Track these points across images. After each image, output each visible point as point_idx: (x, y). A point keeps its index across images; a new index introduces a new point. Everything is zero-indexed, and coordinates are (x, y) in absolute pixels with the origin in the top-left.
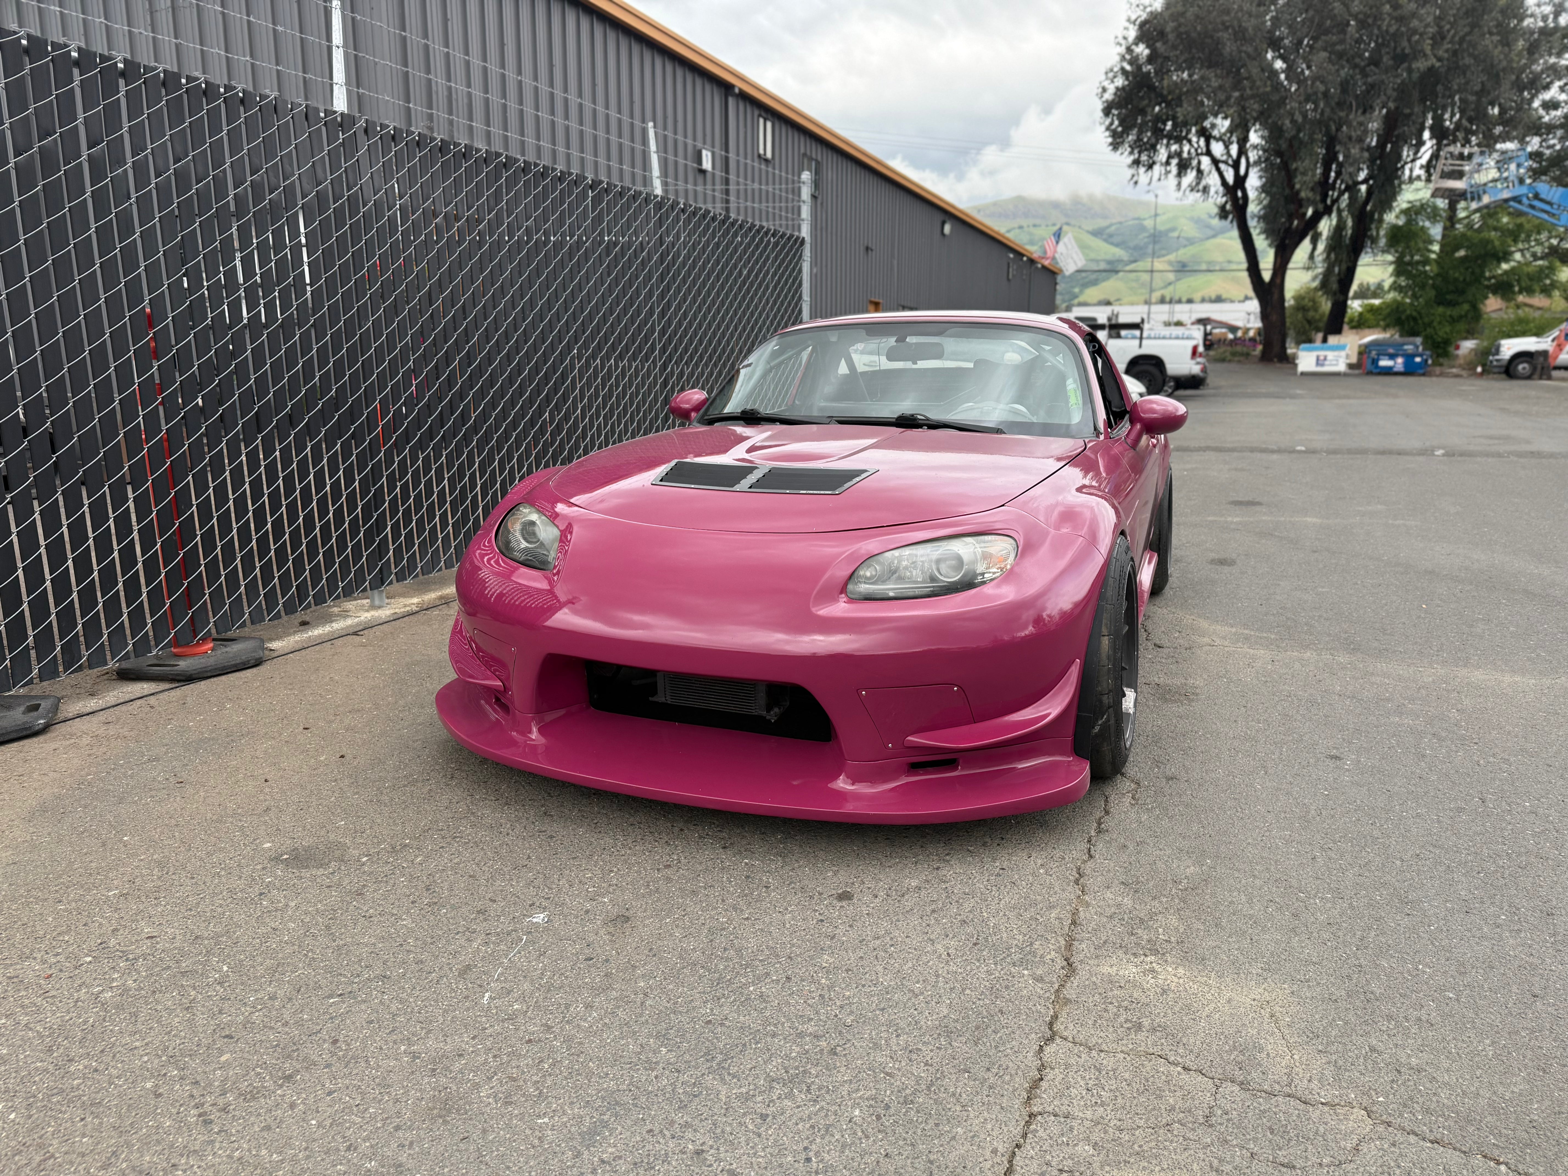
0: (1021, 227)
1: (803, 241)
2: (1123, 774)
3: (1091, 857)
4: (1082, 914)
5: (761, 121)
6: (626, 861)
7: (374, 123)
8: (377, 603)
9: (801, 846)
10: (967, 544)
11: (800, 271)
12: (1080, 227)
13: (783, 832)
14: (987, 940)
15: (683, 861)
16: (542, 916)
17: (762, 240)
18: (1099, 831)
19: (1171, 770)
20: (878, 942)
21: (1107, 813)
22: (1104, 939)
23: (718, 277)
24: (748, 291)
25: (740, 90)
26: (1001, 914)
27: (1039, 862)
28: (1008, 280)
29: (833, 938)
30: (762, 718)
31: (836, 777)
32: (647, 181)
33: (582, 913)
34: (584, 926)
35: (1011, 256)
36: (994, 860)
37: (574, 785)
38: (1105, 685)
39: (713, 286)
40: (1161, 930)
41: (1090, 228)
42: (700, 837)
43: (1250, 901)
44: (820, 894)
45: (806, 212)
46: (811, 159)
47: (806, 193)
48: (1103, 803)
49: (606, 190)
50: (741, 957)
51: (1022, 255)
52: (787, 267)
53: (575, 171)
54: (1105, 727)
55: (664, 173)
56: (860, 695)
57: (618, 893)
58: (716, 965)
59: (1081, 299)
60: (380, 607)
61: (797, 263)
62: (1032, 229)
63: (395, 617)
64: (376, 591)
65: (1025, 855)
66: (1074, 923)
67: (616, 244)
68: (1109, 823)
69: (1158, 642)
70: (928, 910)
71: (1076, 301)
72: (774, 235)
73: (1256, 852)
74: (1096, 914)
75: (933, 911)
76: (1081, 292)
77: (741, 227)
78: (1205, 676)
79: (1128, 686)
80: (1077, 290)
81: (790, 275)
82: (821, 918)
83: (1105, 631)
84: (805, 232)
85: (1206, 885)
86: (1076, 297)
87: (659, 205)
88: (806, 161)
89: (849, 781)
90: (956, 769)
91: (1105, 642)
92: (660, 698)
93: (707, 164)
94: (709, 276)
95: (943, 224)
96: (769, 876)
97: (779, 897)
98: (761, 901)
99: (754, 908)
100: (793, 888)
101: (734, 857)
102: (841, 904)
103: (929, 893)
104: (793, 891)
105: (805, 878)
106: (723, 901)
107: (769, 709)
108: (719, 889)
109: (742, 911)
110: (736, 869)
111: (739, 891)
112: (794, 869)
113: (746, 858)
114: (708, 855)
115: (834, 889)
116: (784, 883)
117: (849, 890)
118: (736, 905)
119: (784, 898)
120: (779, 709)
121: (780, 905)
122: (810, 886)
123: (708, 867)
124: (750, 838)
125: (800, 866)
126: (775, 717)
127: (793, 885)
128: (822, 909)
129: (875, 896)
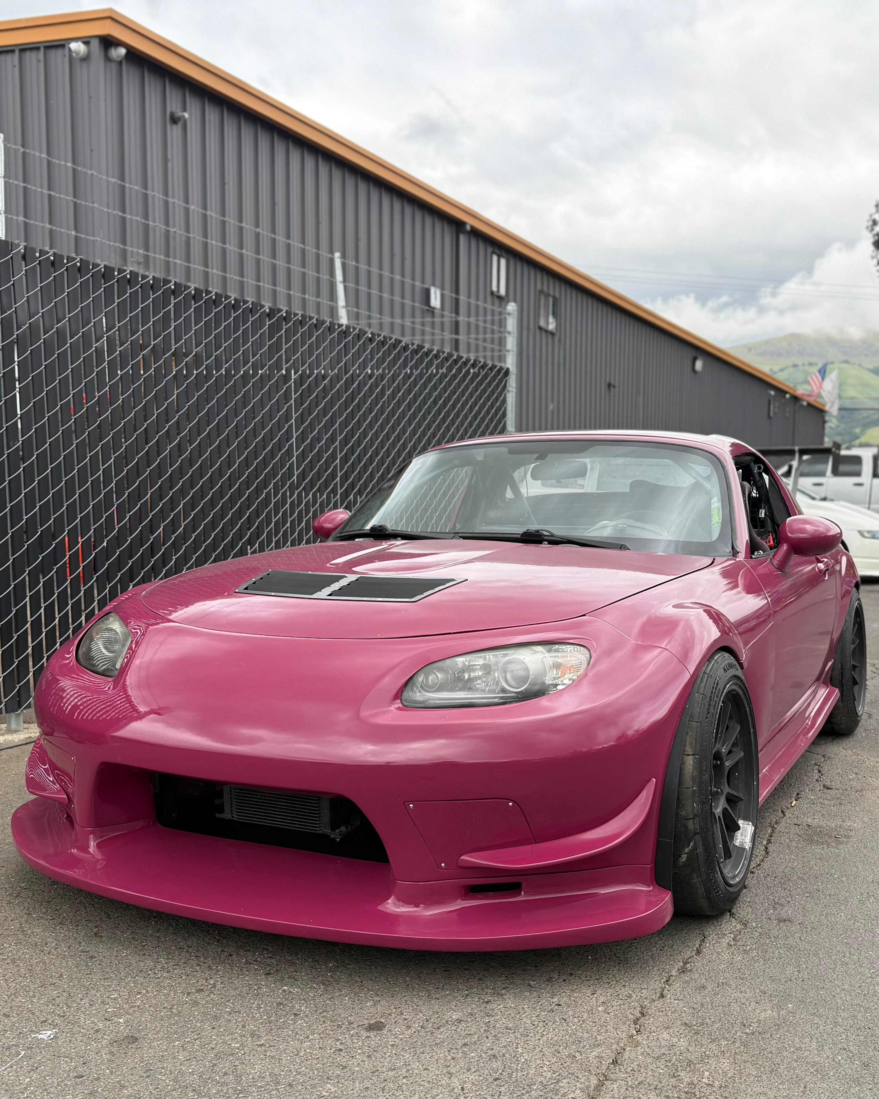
0: (795, 366)
1: (507, 372)
2: (732, 915)
3: (662, 996)
4: (626, 1054)
5: (495, 258)
6: (158, 984)
7: (62, 257)
8: (13, 726)
9: (350, 975)
10: (536, 652)
11: (504, 401)
12: (860, 365)
13: (337, 961)
14: (510, 1076)
15: (219, 986)
16: (49, 1032)
17: (459, 370)
18: (683, 971)
19: (786, 912)
20: (391, 1074)
21: (698, 952)
22: (640, 1080)
23: (409, 406)
24: (444, 420)
25: (472, 227)
26: (538, 1050)
27: (602, 999)
28: (769, 417)
29: (344, 1068)
30: (327, 836)
31: (385, 899)
32: (333, 311)
33: (92, 1032)
34: (87, 1044)
35: (772, 393)
36: (553, 996)
37: (138, 908)
38: (689, 809)
39: (403, 415)
40: (707, 1074)
41: (871, 366)
42: (247, 962)
43: (821, 1048)
44: (350, 1023)
45: (511, 343)
46: (548, 295)
47: (511, 324)
48: (698, 943)
49: (285, 318)
50: (239, 1083)
51: (786, 392)
52: (488, 399)
53: (250, 299)
54: (692, 856)
56: (407, 808)
57: (137, 1014)
58: (209, 1089)
59: (863, 440)
60: (16, 731)
61: (500, 394)
62: (807, 368)
63: (28, 741)
64: (13, 715)
65: (589, 992)
66: (615, 1062)
67: (324, 377)
68: (698, 963)
69: (828, 784)
70: (460, 1043)
71: (857, 442)
72: (473, 366)
73: (848, 998)
74: (642, 1054)
75: (465, 1045)
76: (863, 432)
77: (436, 356)
78: (866, 819)
79: (746, 819)
80: (858, 431)
81: (492, 406)
82: (342, 1047)
83: (689, 750)
84: (510, 362)
85: (777, 1030)
86: (857, 438)
87: (345, 333)
88: (542, 298)
89: (401, 903)
90: (519, 893)
91: (690, 762)
92: (227, 815)
93: (435, 301)
94: (399, 404)
95: (695, 359)
96: (303, 1004)
97: (305, 1025)
98: (283, 1028)
99: (274, 1034)
100: (324, 1017)
101: (274, 984)
102: (368, 1034)
103: (468, 1027)
104: (322, 1019)
105: (341, 1007)
106: (244, 1026)
107: (334, 827)
108: (245, 1015)
109: (259, 1037)
110: (271, 996)
111: (265, 1017)
112: (332, 998)
113: (286, 985)
114: (247, 981)
115: (367, 1019)
116: (316, 1011)
117: (383, 1021)
118: (255, 1031)
119: (310, 1026)
120: (346, 827)
121: (302, 1033)
122: (342, 1016)
123: (242, 992)
124: (299, 965)
125: (340, 995)
126: (340, 835)
127: (325, 1014)
128: (346, 1038)
129: (409, 1027)
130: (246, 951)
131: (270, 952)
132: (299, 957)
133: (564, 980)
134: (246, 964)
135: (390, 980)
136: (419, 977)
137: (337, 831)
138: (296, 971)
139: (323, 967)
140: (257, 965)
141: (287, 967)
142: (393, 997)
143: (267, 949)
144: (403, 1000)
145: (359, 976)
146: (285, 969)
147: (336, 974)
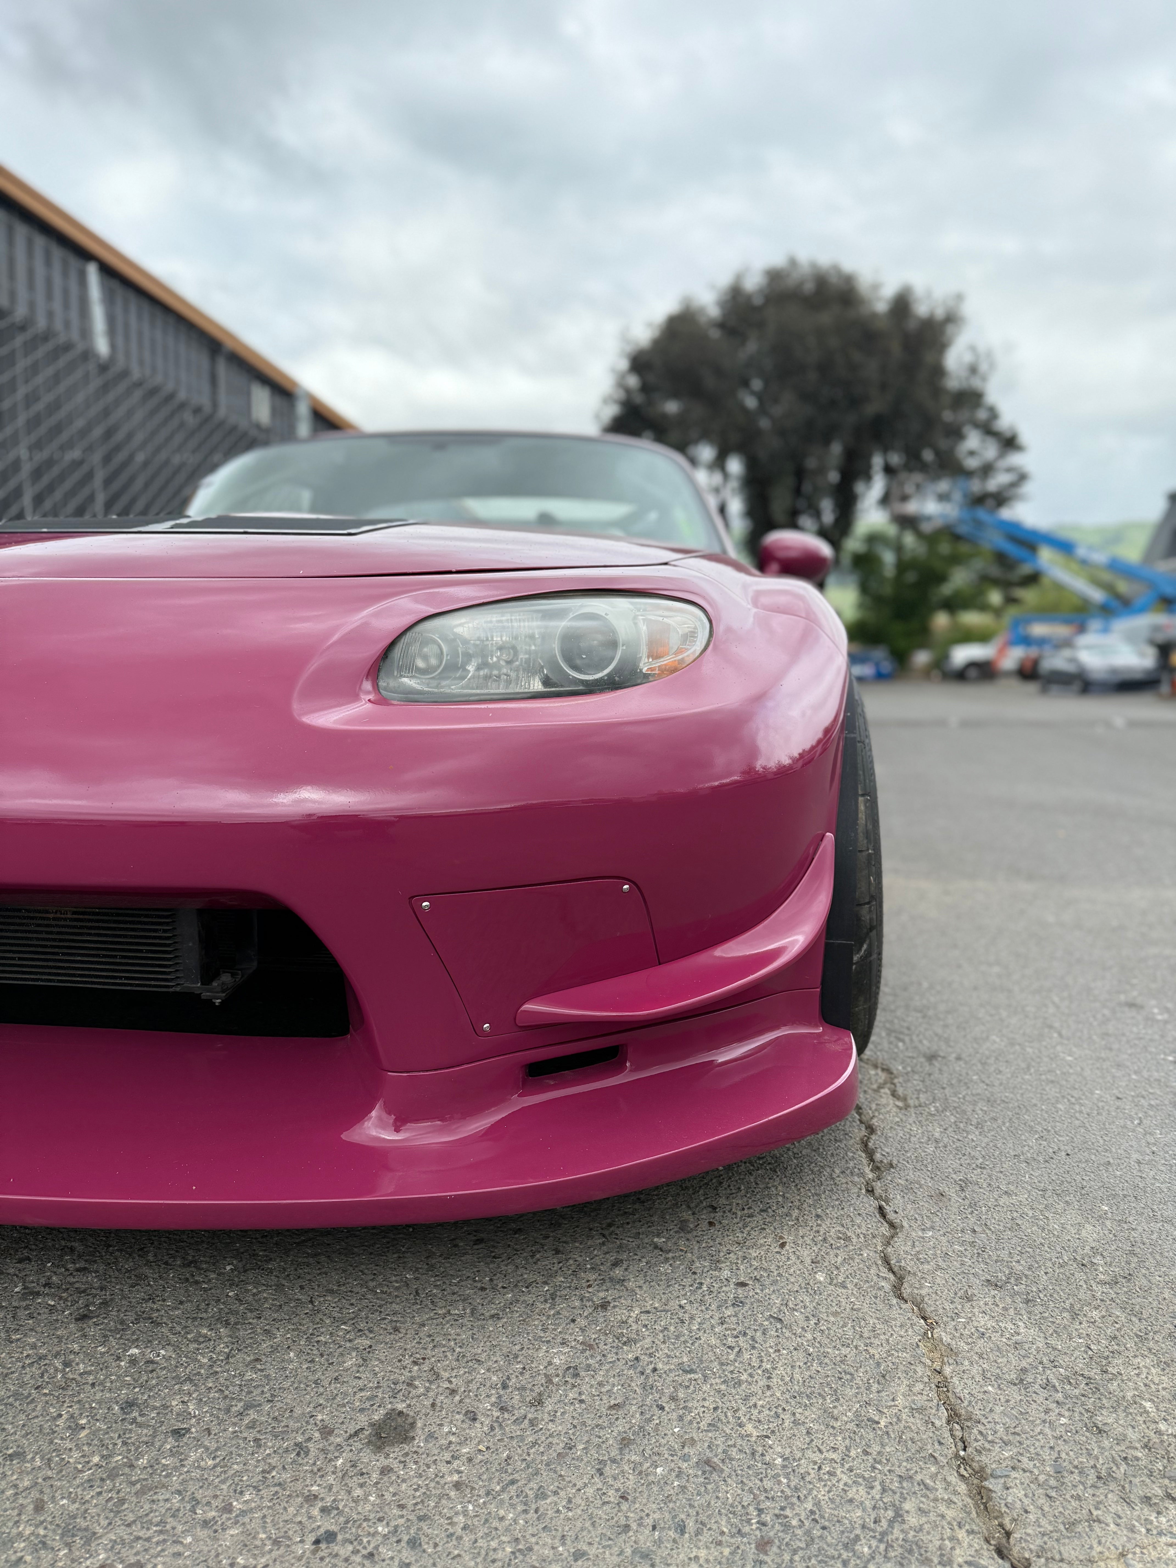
3: (893, 1226)
4: (958, 1387)
9: (279, 1287)
18: (878, 1169)
25: (231, 350)
30: (194, 997)
31: (360, 1114)
36: (716, 1263)
42: (27, 1293)
54: (864, 967)
55: (111, 331)
56: (416, 912)
65: (771, 1241)
66: (954, 1417)
70: (611, 1436)
75: (625, 1443)
82: (329, 1524)
89: (392, 1120)
90: (619, 1068)
96: (190, 1394)
97: (210, 1463)
98: (154, 1488)
99: (131, 1517)
100: (252, 1426)
101: (103, 1344)
102: (383, 1462)
103: (600, 1384)
104: (251, 1435)
105: (286, 1384)
106: (39, 1507)
107: (208, 975)
108: (38, 1462)
109: (91, 1537)
110: (102, 1384)
111: (96, 1459)
112: (257, 1360)
113: (135, 1342)
114: (34, 1347)
115: (362, 1410)
116: (228, 1410)
117: (401, 1406)
118: (75, 1517)
119: (224, 1464)
120: (233, 975)
121: (210, 1493)
122: (298, 1411)
123: (23, 1385)
124: (155, 1280)
125: (274, 1349)
126: (223, 992)
127: (252, 1415)
128: (330, 1488)
129: (473, 1417)
130: (20, 1261)
131: (80, 1256)
132: (151, 1257)
133: (711, 1224)
134: (24, 1297)
135: (372, 1284)
136: (431, 1268)
137: (215, 984)
138: (151, 1299)
139: (213, 1276)
140: (53, 1296)
141: (126, 1289)
142: (396, 1330)
143: (72, 1249)
144: (421, 1335)
145: (302, 1288)
146: (124, 1297)
147: (247, 1291)
